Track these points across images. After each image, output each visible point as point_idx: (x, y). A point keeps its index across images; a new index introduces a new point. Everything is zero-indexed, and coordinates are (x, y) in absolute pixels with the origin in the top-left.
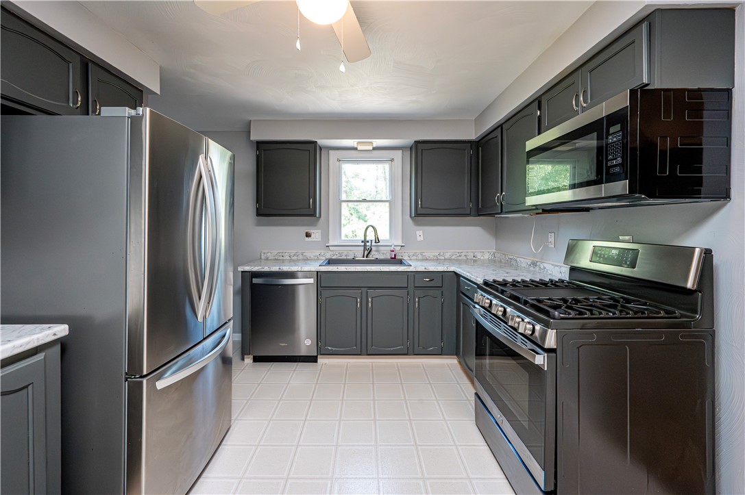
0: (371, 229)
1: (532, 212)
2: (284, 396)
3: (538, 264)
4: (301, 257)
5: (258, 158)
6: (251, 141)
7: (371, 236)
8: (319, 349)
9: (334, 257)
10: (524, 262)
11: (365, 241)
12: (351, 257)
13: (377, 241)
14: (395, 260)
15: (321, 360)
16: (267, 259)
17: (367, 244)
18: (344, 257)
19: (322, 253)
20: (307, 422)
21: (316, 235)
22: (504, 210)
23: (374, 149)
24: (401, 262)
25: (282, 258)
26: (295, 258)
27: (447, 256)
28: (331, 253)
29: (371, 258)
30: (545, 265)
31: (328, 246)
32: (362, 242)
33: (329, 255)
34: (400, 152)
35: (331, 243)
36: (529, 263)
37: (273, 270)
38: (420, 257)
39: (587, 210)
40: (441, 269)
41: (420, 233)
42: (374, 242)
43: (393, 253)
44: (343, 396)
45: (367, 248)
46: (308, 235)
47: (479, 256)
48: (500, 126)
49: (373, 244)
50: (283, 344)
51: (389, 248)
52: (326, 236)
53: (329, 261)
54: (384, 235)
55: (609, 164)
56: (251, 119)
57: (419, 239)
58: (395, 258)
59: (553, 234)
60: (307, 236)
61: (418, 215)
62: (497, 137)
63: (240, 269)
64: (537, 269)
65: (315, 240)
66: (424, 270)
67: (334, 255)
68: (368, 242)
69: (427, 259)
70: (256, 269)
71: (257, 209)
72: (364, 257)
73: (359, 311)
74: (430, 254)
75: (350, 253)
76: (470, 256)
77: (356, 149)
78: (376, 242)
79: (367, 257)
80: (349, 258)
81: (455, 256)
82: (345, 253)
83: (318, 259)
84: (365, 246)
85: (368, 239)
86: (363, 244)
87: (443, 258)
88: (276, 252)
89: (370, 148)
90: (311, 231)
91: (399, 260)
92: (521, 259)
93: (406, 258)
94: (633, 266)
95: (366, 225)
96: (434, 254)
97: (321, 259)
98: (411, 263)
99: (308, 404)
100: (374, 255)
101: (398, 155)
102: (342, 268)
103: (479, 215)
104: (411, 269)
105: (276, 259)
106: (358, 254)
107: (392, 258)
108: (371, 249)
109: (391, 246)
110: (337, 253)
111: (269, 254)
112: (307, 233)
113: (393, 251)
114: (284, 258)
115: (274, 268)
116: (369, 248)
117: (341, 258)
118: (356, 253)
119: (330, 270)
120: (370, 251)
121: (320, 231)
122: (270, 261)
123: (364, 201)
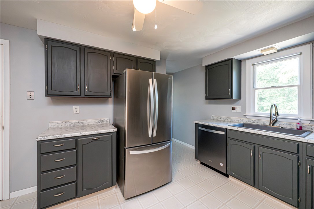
2: (199, 184)
4: (229, 120)
5: (206, 73)
6: (203, 66)
8: (227, 170)
9: (249, 123)
13: (277, 114)
15: (230, 178)
16: (214, 119)
18: (256, 123)
19: (242, 120)
20: (198, 201)
21: (239, 109)
25: (220, 120)
26: (226, 120)
29: (277, 126)
31: (245, 116)
33: (246, 121)
35: (247, 114)
44: (227, 202)
46: (234, 109)
50: (210, 161)
52: (244, 109)
53: (243, 124)
56: (202, 57)
60: (233, 109)
65: (237, 112)
67: (249, 121)
71: (206, 96)
77: (263, 55)
79: (273, 125)
86: (269, 116)
88: (218, 116)
90: (236, 107)
91: (305, 131)
95: (271, 104)
99: (206, 194)
100: (282, 125)
102: (240, 129)
105: (217, 120)
106: (267, 122)
107: (297, 129)
108: (277, 120)
109: (297, 119)
110: (251, 120)
111: (214, 117)
112: (233, 108)
113: (298, 124)
114: (221, 120)
115: (206, 123)
116: (274, 120)
117: (254, 123)
118: (265, 122)
119: (233, 129)
120: (276, 121)
121: (241, 107)
122: (214, 121)
123: (274, 87)
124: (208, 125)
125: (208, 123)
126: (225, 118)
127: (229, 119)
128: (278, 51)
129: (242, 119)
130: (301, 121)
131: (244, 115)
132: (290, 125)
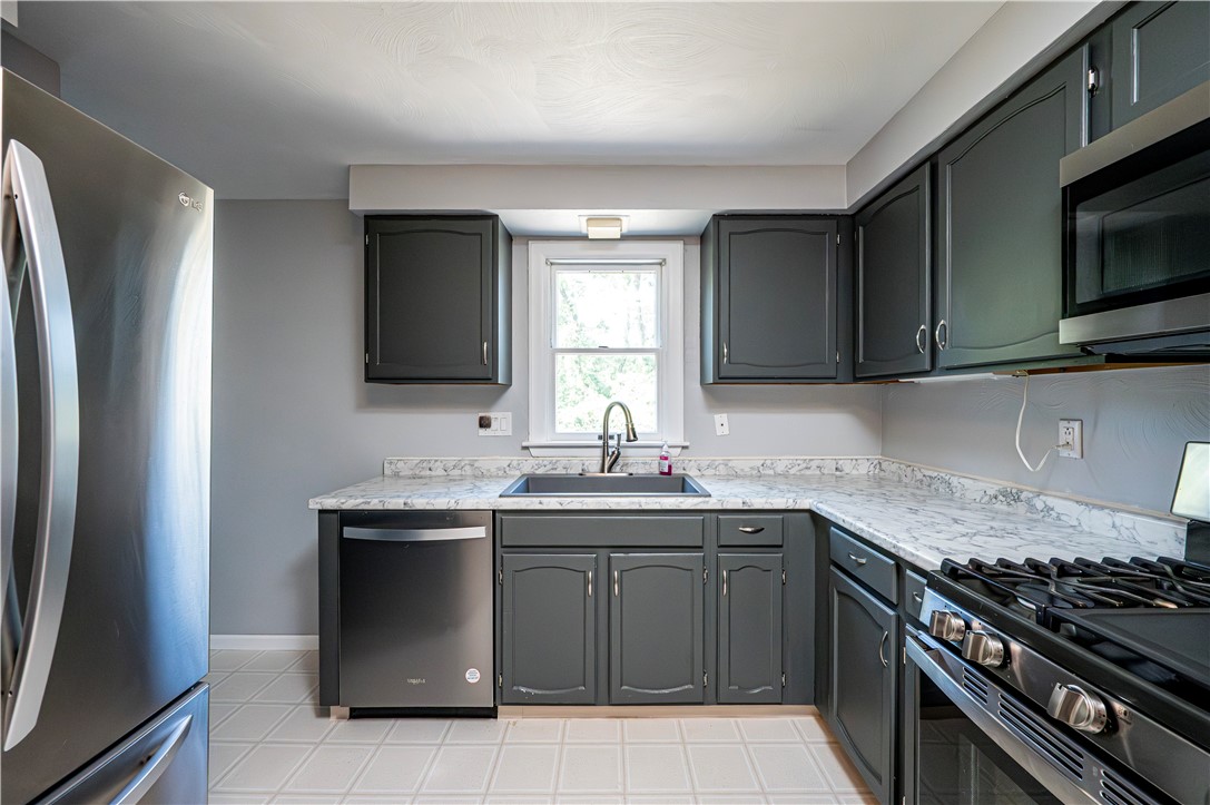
0: (617, 410)
1: (1018, 369)
3: (1023, 496)
4: (469, 470)
5: (368, 250)
6: (352, 212)
7: (618, 426)
8: (498, 689)
9: (540, 471)
10: (974, 488)
11: (605, 437)
12: (575, 471)
13: (632, 435)
14: (670, 478)
15: (505, 715)
16: (397, 475)
17: (611, 442)
19: (515, 463)
21: (502, 419)
22: (942, 362)
23: (625, 238)
24: (682, 485)
25: (428, 472)
26: (457, 472)
27: (780, 468)
28: (533, 462)
29: (617, 473)
30: (1051, 501)
31: (526, 448)
32: (600, 438)
33: (529, 466)
34: (680, 245)
35: (533, 441)
36: (991, 492)
37: (391, 507)
38: (722, 469)
40: (780, 503)
41: (722, 421)
42: (624, 437)
43: (667, 462)
45: (610, 451)
46: (484, 423)
47: (847, 467)
48: (930, 162)
49: (623, 442)
50: (414, 681)
51: (656, 452)
52: (522, 424)
53: (527, 480)
54: (646, 423)
56: (349, 163)
57: (720, 431)
58: (669, 473)
59: (1077, 425)
60: (481, 426)
61: (721, 379)
62: (917, 188)
63: (317, 503)
64: (1021, 507)
65: (498, 434)
66: (741, 506)
67: (538, 467)
68: (612, 437)
69: (737, 476)
70: (350, 504)
71: (366, 364)
72: (603, 471)
73: (590, 603)
74: (743, 463)
75: (575, 461)
76: (829, 467)
77: (584, 238)
78: (628, 440)
79: (609, 471)
80: (571, 472)
81: (797, 468)
82: (564, 461)
83: (506, 476)
84: (605, 447)
85: (611, 432)
86: (601, 442)
87: (771, 472)
88: (417, 459)
89: (617, 233)
90: (492, 415)
91: (677, 478)
92: (962, 480)
93: (692, 472)
95: (608, 403)
96: (752, 463)
97: (513, 476)
98: (709, 488)
100: (626, 467)
101: (674, 251)
102: (551, 502)
103: (856, 380)
104: (712, 504)
105: (414, 477)
106: (592, 464)
107: (662, 473)
108: (619, 454)
109: (662, 447)
110: (545, 462)
111: (400, 465)
112: (481, 419)
113: (666, 458)
114: (433, 473)
115: (394, 501)
116: (613, 453)
117: (554, 472)
118: (587, 463)
119: (523, 507)
120: (617, 458)
121: (510, 413)
122: (401, 481)
123: (603, 349)
124: (402, 507)
125: (402, 501)
126: (450, 465)
127: (467, 468)
128: (622, 236)
129: (515, 459)
130: (671, 450)
131: (525, 444)
132: (645, 463)
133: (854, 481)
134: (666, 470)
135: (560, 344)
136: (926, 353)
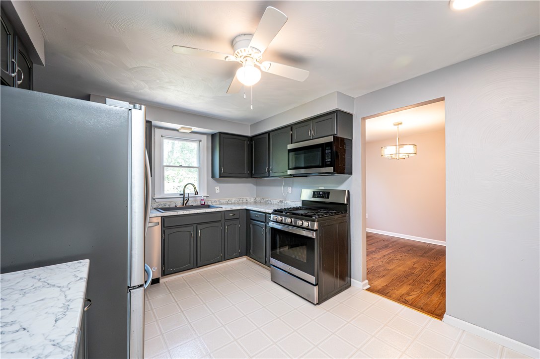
0: (189, 186)
3: (283, 202)
8: (163, 271)
10: (275, 201)
11: (184, 194)
12: (173, 206)
13: (197, 193)
14: (203, 206)
15: (161, 281)
18: (167, 206)
22: (270, 175)
24: (209, 207)
27: (233, 201)
28: (157, 204)
30: (287, 202)
31: (154, 199)
32: (182, 195)
33: (155, 206)
34: (206, 136)
35: (157, 197)
38: (218, 202)
39: (306, 176)
40: (239, 208)
43: (202, 201)
45: (186, 198)
47: (249, 200)
48: (268, 133)
55: (326, 160)
57: (218, 191)
58: (204, 204)
59: (291, 187)
61: (221, 177)
62: (266, 138)
64: (283, 204)
66: (230, 209)
67: (159, 205)
68: (186, 195)
69: (222, 204)
72: (183, 205)
74: (223, 201)
75: (172, 203)
76: (245, 201)
77: (177, 130)
80: (171, 206)
82: (168, 203)
84: (184, 197)
85: (186, 192)
87: (231, 202)
89: (189, 131)
91: (207, 205)
92: (273, 200)
94: (328, 198)
96: (226, 200)
100: (190, 203)
101: (204, 138)
102: (180, 213)
103: (252, 178)
104: (223, 209)
106: (179, 203)
118: (177, 203)
123: (181, 166)
130: (204, 197)
133: (251, 203)
134: (203, 203)
135: (165, 164)
136: (267, 172)
